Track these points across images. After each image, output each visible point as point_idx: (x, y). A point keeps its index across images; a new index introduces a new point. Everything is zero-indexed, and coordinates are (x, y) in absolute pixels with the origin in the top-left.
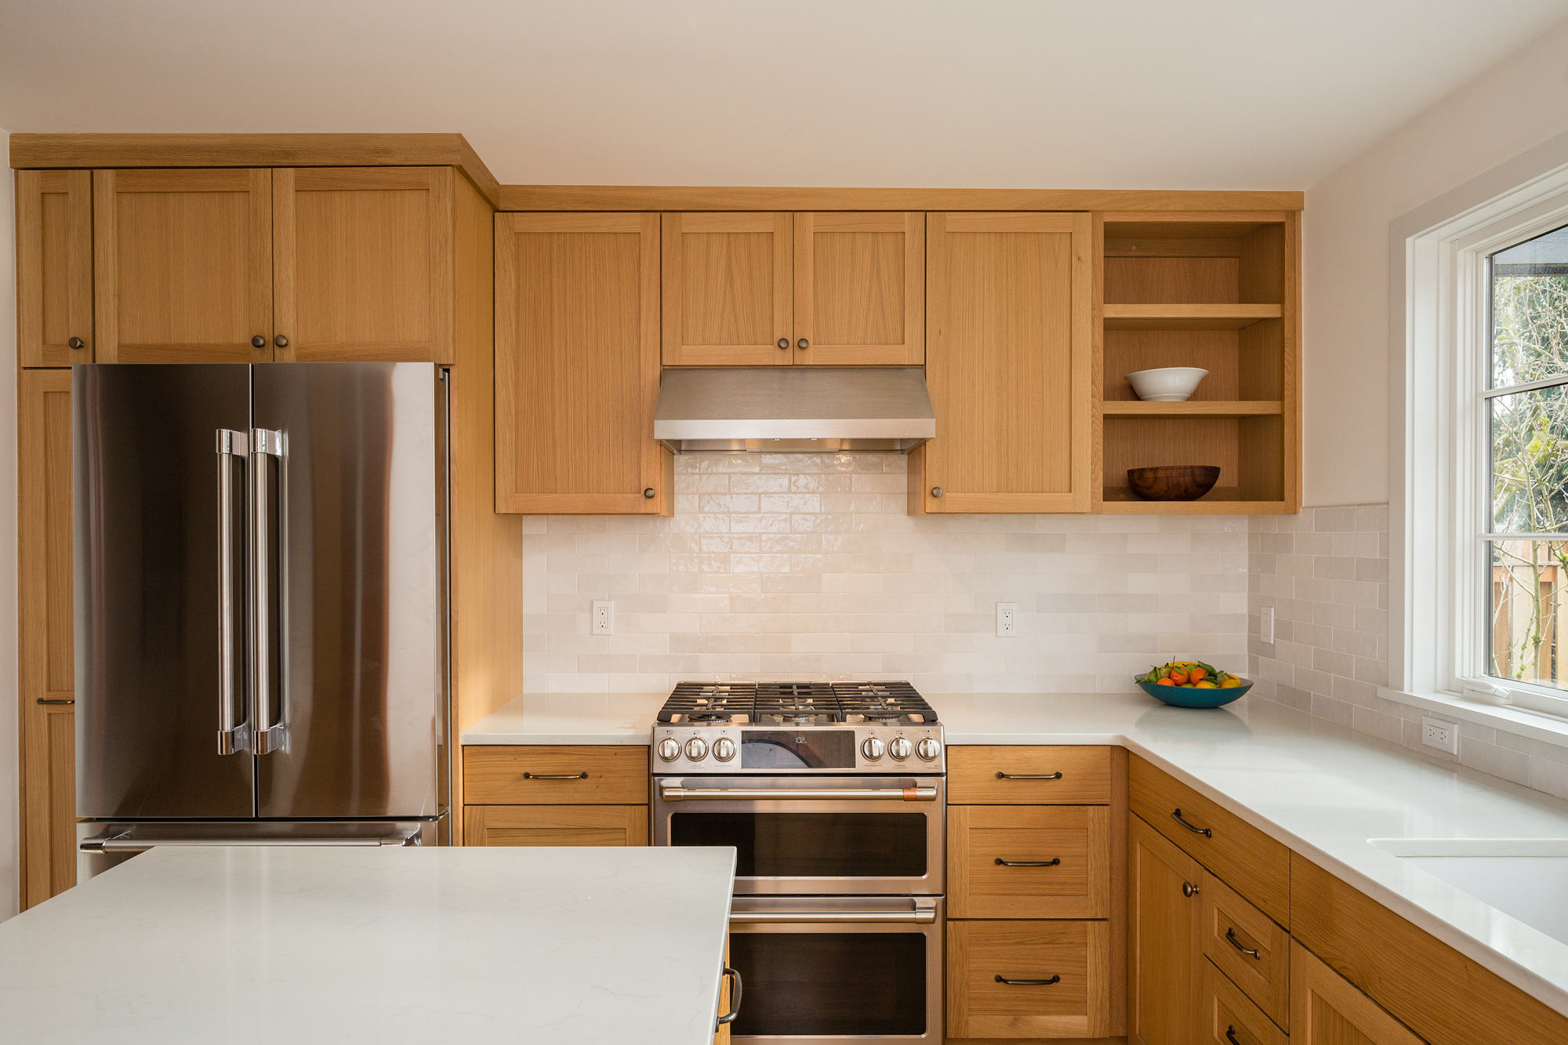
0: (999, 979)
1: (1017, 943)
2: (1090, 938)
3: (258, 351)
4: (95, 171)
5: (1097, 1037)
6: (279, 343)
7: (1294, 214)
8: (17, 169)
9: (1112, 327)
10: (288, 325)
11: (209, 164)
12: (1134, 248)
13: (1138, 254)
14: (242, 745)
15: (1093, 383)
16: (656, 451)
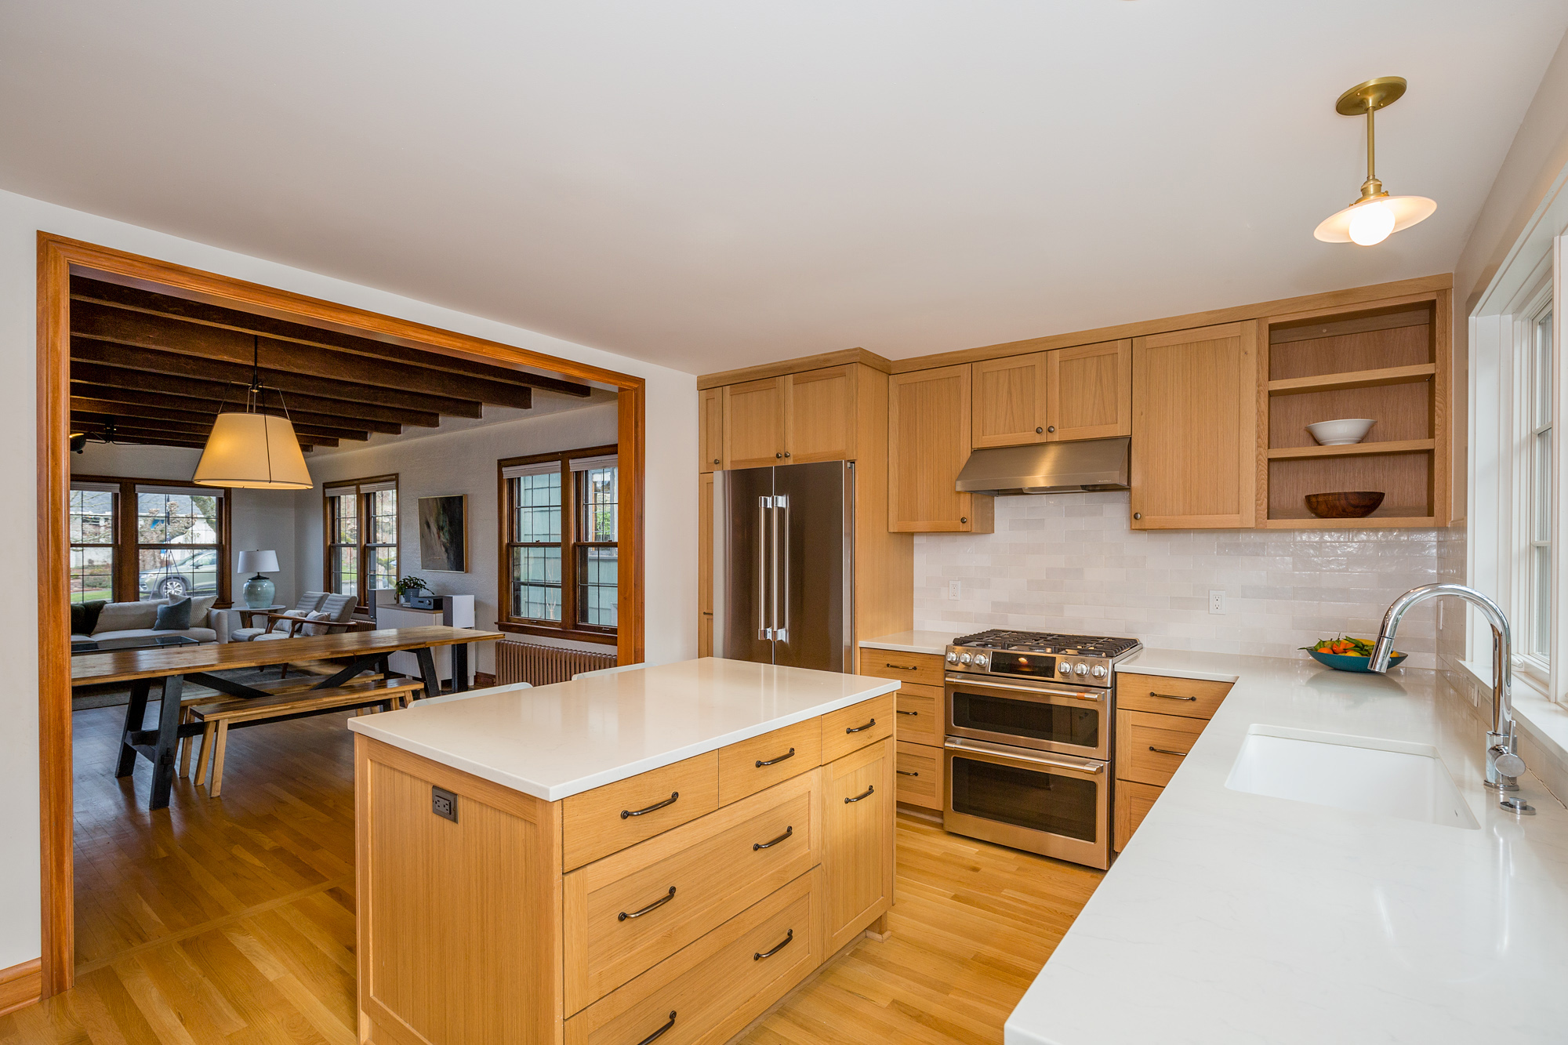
3: (778, 460)
4: (723, 387)
6: (787, 456)
7: (1444, 292)
8: (699, 390)
9: (1275, 396)
10: (791, 447)
11: (762, 378)
12: (1325, 331)
13: (1328, 335)
14: (769, 636)
15: (1259, 437)
16: (968, 496)
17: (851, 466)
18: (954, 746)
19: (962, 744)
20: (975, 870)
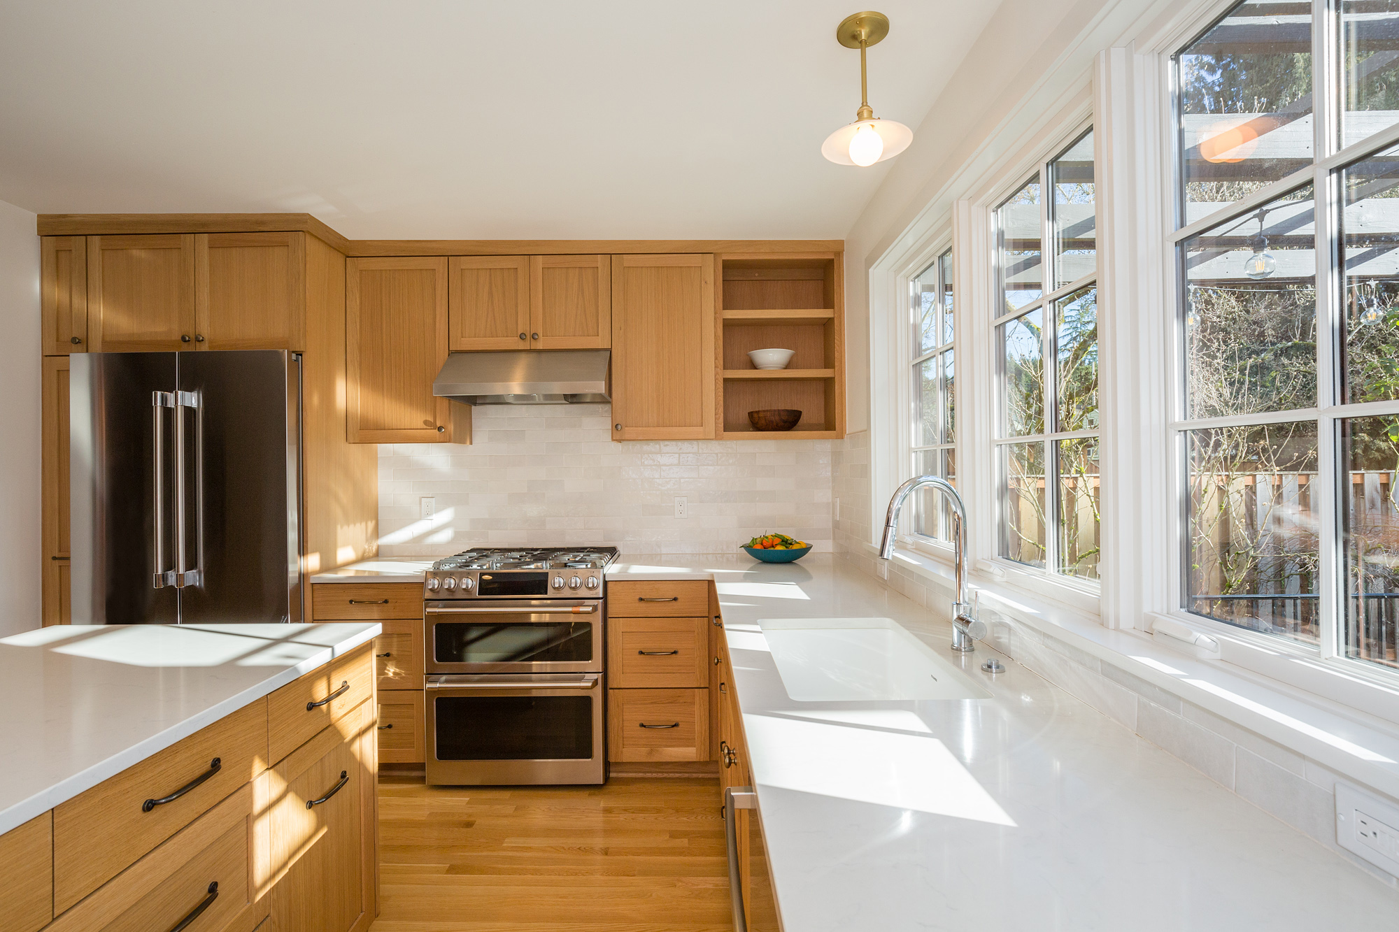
0: (642, 725)
1: (652, 703)
2: (697, 699)
3: (186, 344)
4: (88, 237)
5: (702, 760)
6: (198, 340)
7: (839, 254)
8: (41, 236)
9: (728, 325)
10: (205, 330)
11: (157, 232)
12: (757, 275)
13: (759, 278)
14: (172, 581)
15: (716, 359)
16: (446, 402)
17: (297, 360)
18: (438, 685)
19: (447, 681)
20: (469, 825)
